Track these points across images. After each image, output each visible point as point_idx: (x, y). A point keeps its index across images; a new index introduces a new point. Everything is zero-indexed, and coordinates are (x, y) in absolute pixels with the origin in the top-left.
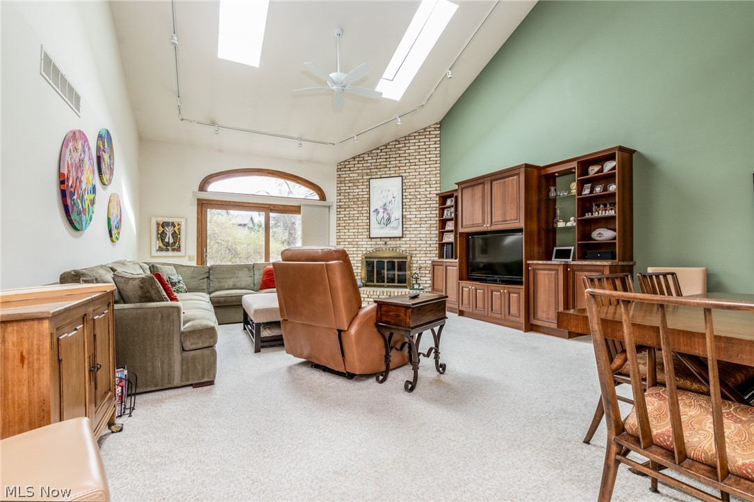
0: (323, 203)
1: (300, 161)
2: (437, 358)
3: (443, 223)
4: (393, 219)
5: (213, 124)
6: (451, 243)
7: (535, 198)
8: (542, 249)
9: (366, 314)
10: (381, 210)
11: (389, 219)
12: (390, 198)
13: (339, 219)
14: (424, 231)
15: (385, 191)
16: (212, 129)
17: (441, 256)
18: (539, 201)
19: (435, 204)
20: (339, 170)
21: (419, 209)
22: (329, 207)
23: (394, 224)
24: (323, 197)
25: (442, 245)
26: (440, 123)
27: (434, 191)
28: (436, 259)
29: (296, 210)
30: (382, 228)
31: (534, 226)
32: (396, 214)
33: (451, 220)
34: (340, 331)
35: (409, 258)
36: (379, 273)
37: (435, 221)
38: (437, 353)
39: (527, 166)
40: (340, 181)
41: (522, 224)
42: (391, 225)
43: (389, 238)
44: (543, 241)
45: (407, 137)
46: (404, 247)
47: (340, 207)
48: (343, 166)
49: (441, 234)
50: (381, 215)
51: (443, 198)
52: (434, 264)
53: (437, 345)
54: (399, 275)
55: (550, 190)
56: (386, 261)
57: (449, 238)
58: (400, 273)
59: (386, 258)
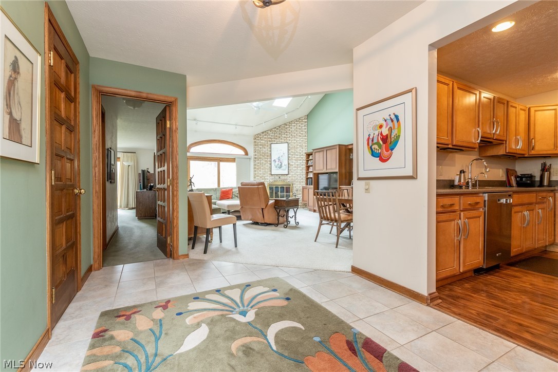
0: (246, 156)
1: (235, 135)
2: (295, 219)
3: (308, 167)
4: (283, 165)
5: (195, 120)
6: (312, 178)
7: (343, 158)
8: (347, 181)
9: (271, 204)
10: (277, 160)
11: (281, 165)
12: (282, 154)
13: (255, 165)
14: (299, 171)
15: (279, 150)
16: (195, 122)
17: (307, 184)
18: (346, 159)
19: (304, 157)
20: (255, 139)
21: (297, 160)
22: (250, 159)
23: (284, 167)
24: (247, 154)
25: (307, 179)
26: (307, 116)
27: (305, 151)
28: (305, 185)
29: (233, 160)
30: (278, 170)
31: (344, 171)
32: (285, 162)
33: (312, 166)
34: (262, 209)
35: (291, 185)
36: (276, 193)
37: (304, 166)
38: (295, 217)
39: (339, 145)
40: (256, 145)
41: (337, 170)
42: (282, 168)
43: (282, 175)
44: (348, 178)
45: (290, 123)
46: (289, 179)
47: (256, 158)
48: (257, 137)
49: (307, 173)
50: (277, 163)
51: (308, 155)
52: (303, 188)
53: (295, 215)
54: (286, 195)
55: (350, 155)
56: (280, 187)
57: (311, 175)
58: (287, 194)
59: (280, 185)
